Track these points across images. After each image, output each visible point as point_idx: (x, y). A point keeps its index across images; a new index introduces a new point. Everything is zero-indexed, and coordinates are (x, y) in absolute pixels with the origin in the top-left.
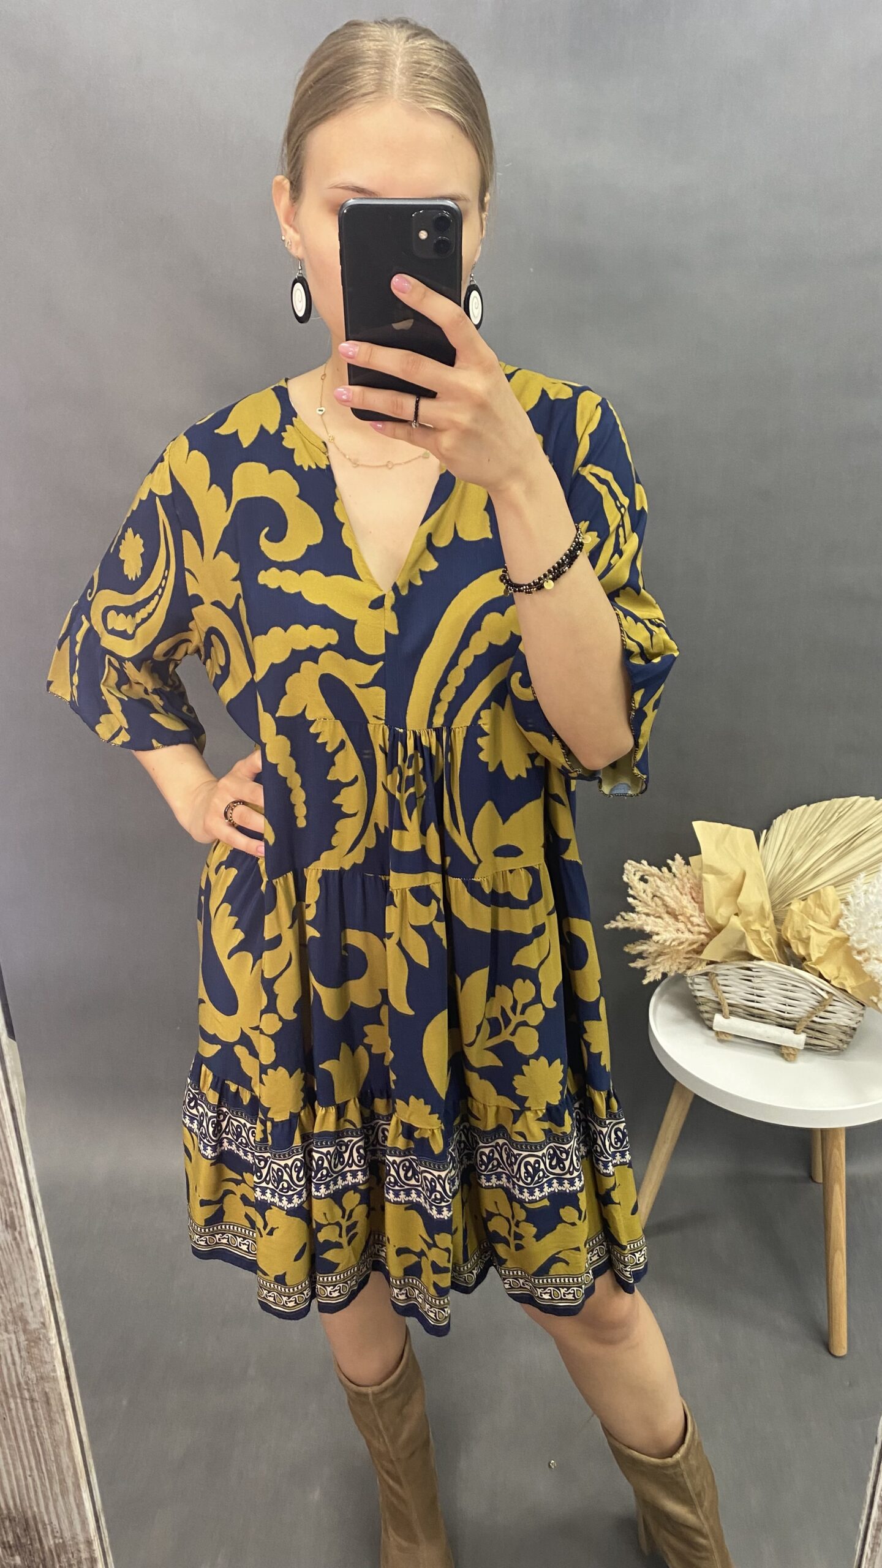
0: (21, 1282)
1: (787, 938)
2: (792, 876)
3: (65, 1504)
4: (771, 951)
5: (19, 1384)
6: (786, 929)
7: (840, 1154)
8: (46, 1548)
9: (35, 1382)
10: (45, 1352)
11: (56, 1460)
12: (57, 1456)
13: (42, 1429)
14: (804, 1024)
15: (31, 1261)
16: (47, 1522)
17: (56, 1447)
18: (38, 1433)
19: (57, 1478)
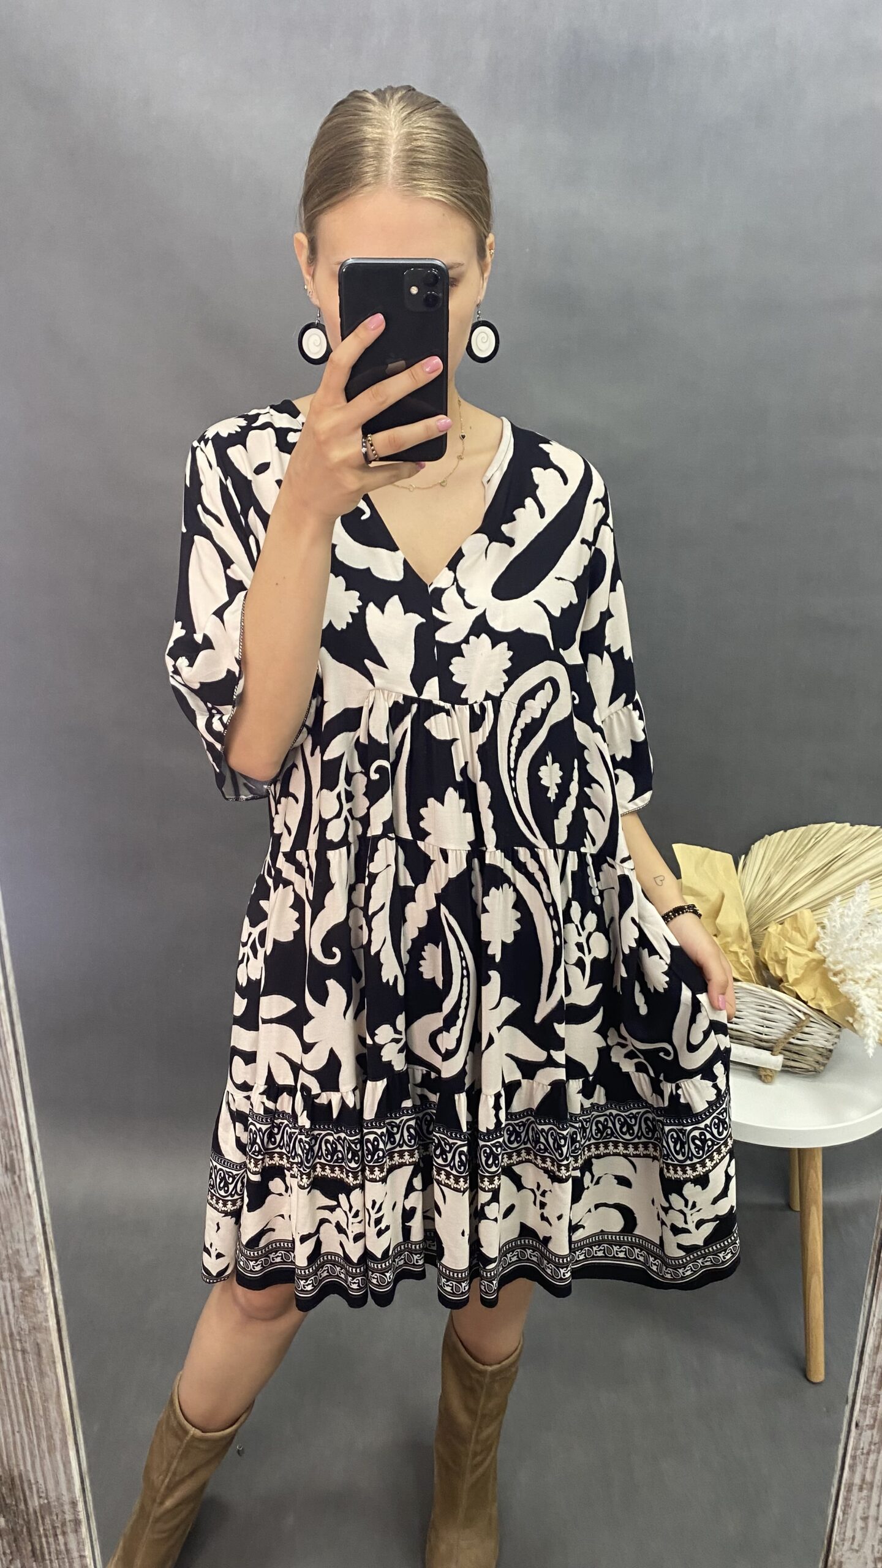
0: (18, 1228)
1: (764, 959)
2: (771, 899)
3: (51, 1461)
4: (749, 973)
5: (11, 1335)
6: (764, 951)
7: (817, 1176)
8: (31, 1510)
9: (27, 1333)
10: (38, 1301)
11: (45, 1414)
12: (45, 1409)
13: (32, 1382)
14: (781, 1046)
15: (29, 1206)
16: (33, 1481)
17: (45, 1400)
18: (28, 1387)
19: (45, 1434)
